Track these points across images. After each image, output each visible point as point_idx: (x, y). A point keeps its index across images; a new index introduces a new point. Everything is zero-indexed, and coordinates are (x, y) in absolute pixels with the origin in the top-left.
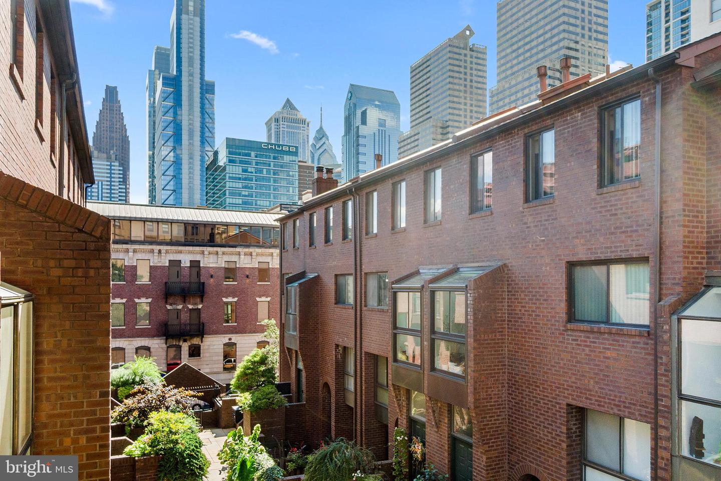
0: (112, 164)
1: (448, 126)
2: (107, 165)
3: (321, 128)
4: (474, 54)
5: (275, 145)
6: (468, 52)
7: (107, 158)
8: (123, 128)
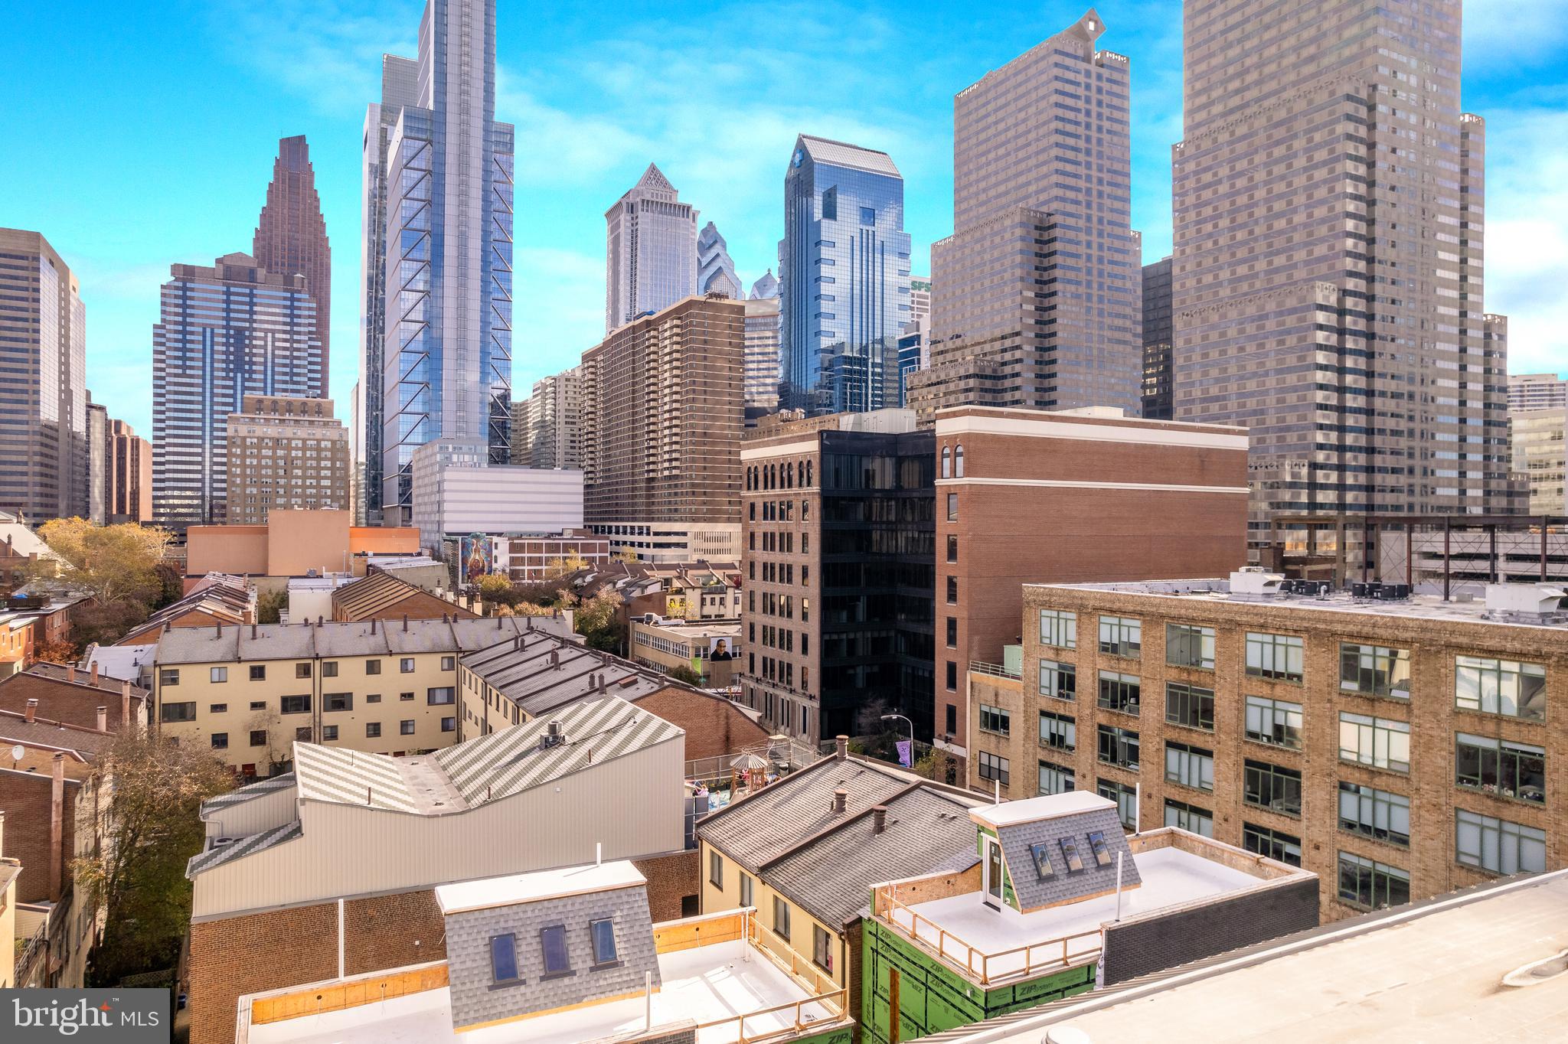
0: (296, 295)
1: (1054, 226)
2: (285, 299)
3: (712, 224)
4: (1105, 72)
6: (1092, 68)
8: (318, 222)
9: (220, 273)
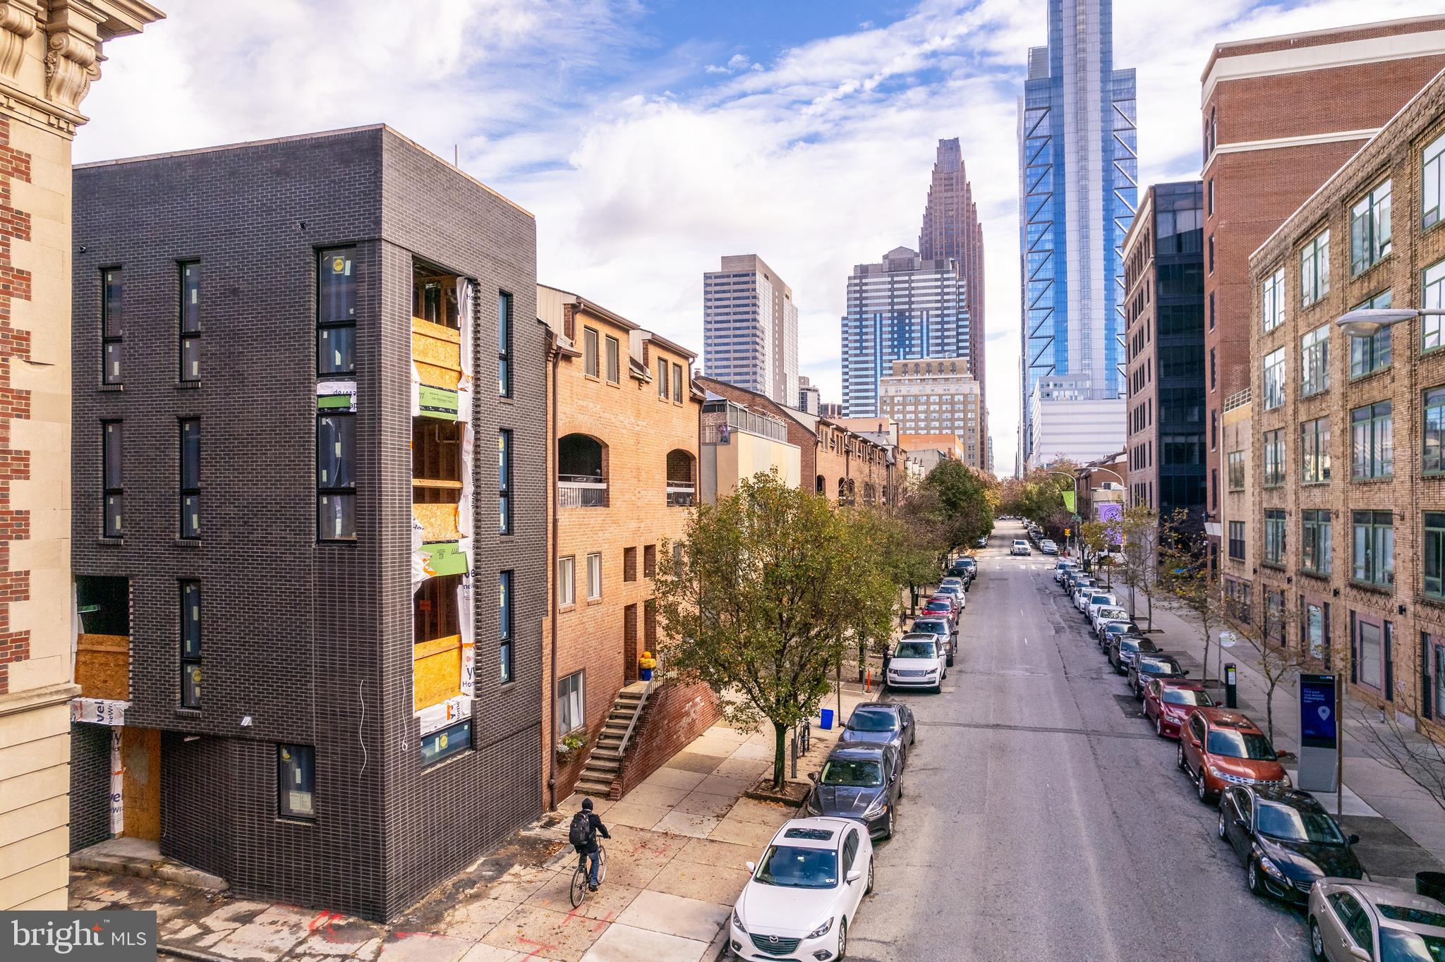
0: (946, 275)
2: (937, 280)
7: (937, 267)
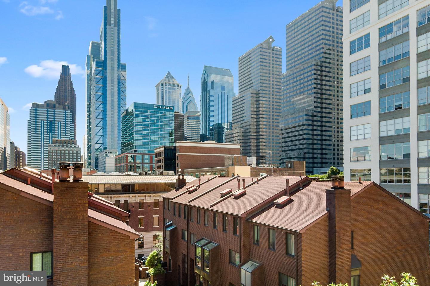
0: (66, 111)
1: (260, 93)
2: (63, 112)
3: (188, 88)
4: (275, 52)
5: (161, 106)
6: (271, 51)
7: (64, 108)
8: (72, 90)
9: (46, 105)
